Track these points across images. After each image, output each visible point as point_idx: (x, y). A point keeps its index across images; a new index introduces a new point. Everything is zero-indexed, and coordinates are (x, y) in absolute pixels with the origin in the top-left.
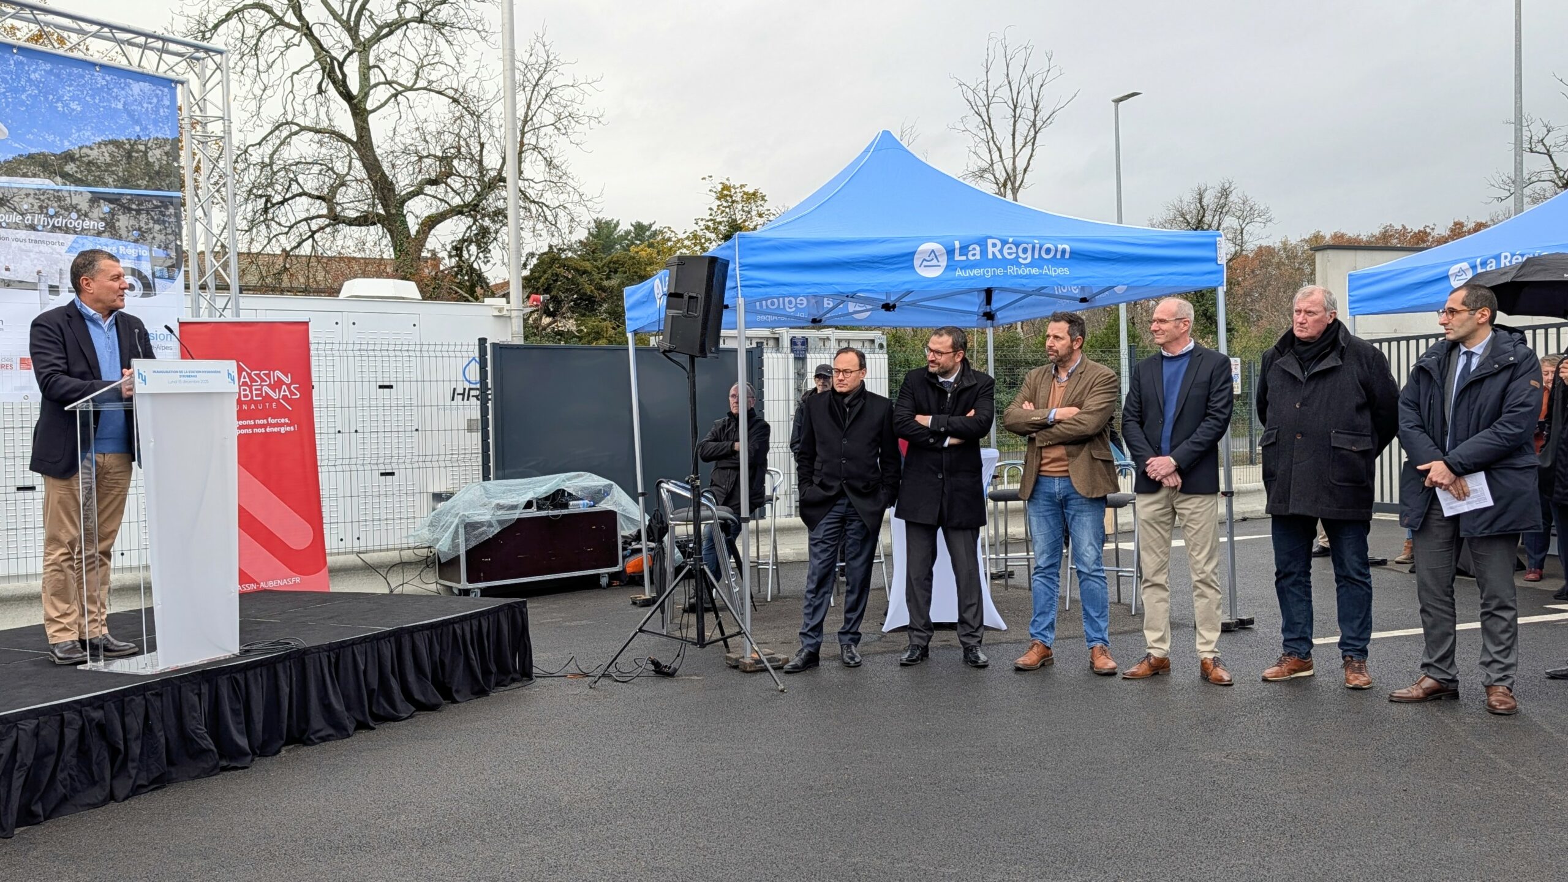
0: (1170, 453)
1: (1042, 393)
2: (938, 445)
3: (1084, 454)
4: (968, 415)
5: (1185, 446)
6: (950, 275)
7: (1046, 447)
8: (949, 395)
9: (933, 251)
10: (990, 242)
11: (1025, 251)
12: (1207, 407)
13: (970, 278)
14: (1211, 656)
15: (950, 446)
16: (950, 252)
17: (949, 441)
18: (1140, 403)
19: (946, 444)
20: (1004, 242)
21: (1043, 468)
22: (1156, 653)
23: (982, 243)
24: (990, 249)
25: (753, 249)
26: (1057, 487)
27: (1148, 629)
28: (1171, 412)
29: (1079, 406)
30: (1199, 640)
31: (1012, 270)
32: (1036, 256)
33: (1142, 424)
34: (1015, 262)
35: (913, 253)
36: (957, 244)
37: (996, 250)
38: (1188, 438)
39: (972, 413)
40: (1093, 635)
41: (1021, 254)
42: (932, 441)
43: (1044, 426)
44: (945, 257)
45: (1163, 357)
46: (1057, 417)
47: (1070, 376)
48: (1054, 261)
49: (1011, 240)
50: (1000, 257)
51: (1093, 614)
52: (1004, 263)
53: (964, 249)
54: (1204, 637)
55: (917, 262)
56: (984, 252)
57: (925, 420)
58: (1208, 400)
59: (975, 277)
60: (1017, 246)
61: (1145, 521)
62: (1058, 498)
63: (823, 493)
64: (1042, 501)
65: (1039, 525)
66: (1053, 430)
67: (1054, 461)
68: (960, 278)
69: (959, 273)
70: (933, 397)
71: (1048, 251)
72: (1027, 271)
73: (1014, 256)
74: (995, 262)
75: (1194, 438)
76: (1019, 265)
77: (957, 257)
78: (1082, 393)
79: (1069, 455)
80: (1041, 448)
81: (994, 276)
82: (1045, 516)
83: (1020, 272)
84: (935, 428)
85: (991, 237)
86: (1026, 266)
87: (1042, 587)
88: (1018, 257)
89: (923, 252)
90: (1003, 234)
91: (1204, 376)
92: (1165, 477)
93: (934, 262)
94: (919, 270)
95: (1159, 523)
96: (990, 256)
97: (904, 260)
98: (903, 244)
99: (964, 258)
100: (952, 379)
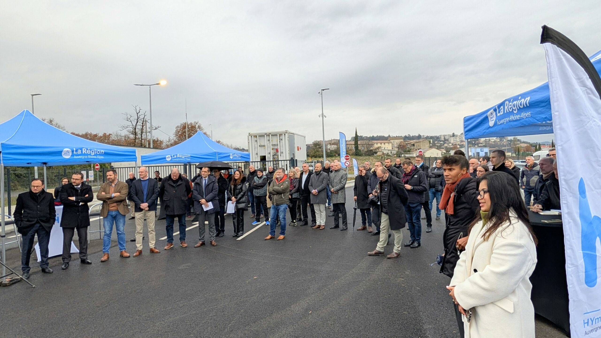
0: (146, 202)
1: (107, 189)
2: (78, 205)
3: (122, 204)
4: (86, 196)
5: (150, 201)
6: (72, 157)
7: (111, 203)
8: (79, 191)
9: (68, 151)
10: (83, 149)
11: (93, 152)
12: (154, 191)
13: (78, 159)
14: (154, 247)
15: (81, 205)
16: (73, 151)
17: (81, 204)
18: (136, 191)
19: (80, 204)
20: (87, 149)
21: (110, 209)
22: (140, 249)
23: (81, 149)
24: (83, 151)
25: (7, 148)
26: (114, 213)
27: (137, 244)
28: (145, 193)
29: (120, 192)
30: (150, 244)
31: (89, 157)
32: (95, 153)
33: (137, 196)
34: (90, 155)
35: (62, 151)
36: (75, 149)
37: (85, 151)
38: (150, 199)
39: (87, 195)
40: (122, 248)
41: (92, 153)
42: (76, 204)
43: (111, 198)
44: (71, 153)
45: (141, 180)
46: (114, 196)
47: (115, 185)
48: (100, 155)
49: (89, 149)
50: (86, 153)
51: (122, 243)
52: (87, 155)
53: (76, 151)
54: (151, 243)
55: (63, 154)
56: (82, 152)
57: (73, 198)
58: (154, 190)
59: (79, 158)
60: (91, 150)
61: (139, 218)
62: (114, 216)
63: (28, 223)
64: (109, 217)
65: (108, 223)
66: (113, 199)
67: (113, 207)
68: (75, 159)
69: (75, 157)
70: (74, 192)
71: (98, 152)
72: (93, 157)
73: (90, 153)
74: (85, 155)
75: (151, 199)
76: (91, 155)
77: (75, 153)
78: (120, 189)
79: (117, 205)
80: (109, 204)
81: (85, 158)
82: (109, 221)
83: (91, 157)
84: (77, 200)
85: (83, 148)
86: (93, 156)
87: (107, 239)
88: (91, 153)
89: (65, 151)
90: (87, 147)
91: (153, 185)
92: (145, 208)
93: (68, 154)
94: (63, 156)
95: (141, 218)
96: (83, 153)
97: (59, 153)
98: (59, 149)
99: (76, 153)
100: (79, 187)
